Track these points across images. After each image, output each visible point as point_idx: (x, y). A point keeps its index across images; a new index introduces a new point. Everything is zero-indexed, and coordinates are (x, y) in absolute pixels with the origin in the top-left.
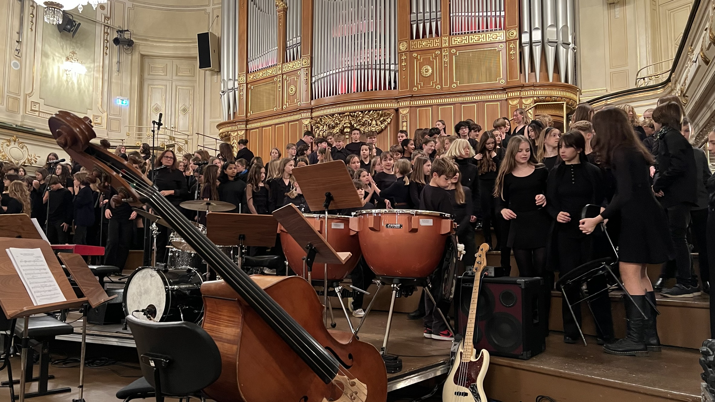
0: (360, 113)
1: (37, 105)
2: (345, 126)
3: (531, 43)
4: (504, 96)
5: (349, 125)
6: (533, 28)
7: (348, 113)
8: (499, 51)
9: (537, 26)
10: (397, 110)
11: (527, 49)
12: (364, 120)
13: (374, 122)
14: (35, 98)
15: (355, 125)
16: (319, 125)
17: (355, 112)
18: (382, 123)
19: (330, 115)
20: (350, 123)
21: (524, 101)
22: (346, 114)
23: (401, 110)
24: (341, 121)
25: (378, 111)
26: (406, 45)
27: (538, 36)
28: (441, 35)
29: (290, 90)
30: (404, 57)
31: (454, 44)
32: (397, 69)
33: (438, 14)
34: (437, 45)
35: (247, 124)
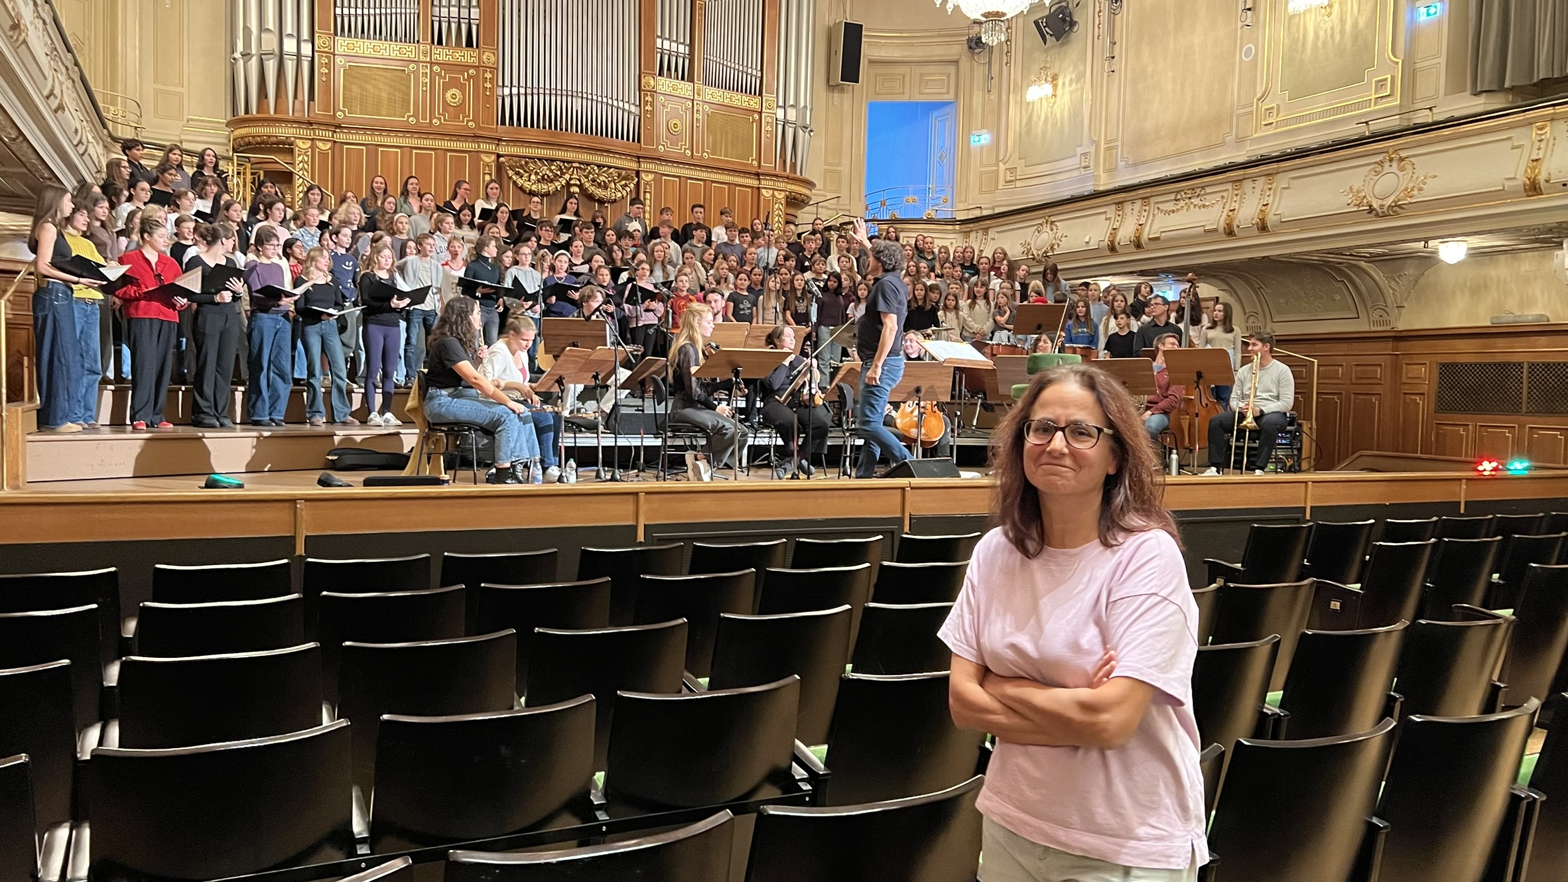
0: (596, 168)
2: (572, 182)
3: (785, 123)
4: (755, 183)
5: (578, 183)
6: (787, 105)
7: (577, 165)
9: (792, 102)
10: (638, 173)
11: (780, 128)
12: (602, 178)
13: (613, 185)
15: (587, 185)
16: (522, 171)
17: (588, 165)
18: (624, 187)
19: (546, 160)
20: (580, 180)
21: (776, 193)
22: (574, 165)
23: (643, 175)
24: (563, 173)
25: (620, 171)
26: (652, 83)
27: (792, 115)
28: (691, 79)
29: (448, 95)
30: (649, 98)
31: (708, 98)
32: (638, 113)
33: (687, 48)
34: (689, 94)
35: (335, 132)
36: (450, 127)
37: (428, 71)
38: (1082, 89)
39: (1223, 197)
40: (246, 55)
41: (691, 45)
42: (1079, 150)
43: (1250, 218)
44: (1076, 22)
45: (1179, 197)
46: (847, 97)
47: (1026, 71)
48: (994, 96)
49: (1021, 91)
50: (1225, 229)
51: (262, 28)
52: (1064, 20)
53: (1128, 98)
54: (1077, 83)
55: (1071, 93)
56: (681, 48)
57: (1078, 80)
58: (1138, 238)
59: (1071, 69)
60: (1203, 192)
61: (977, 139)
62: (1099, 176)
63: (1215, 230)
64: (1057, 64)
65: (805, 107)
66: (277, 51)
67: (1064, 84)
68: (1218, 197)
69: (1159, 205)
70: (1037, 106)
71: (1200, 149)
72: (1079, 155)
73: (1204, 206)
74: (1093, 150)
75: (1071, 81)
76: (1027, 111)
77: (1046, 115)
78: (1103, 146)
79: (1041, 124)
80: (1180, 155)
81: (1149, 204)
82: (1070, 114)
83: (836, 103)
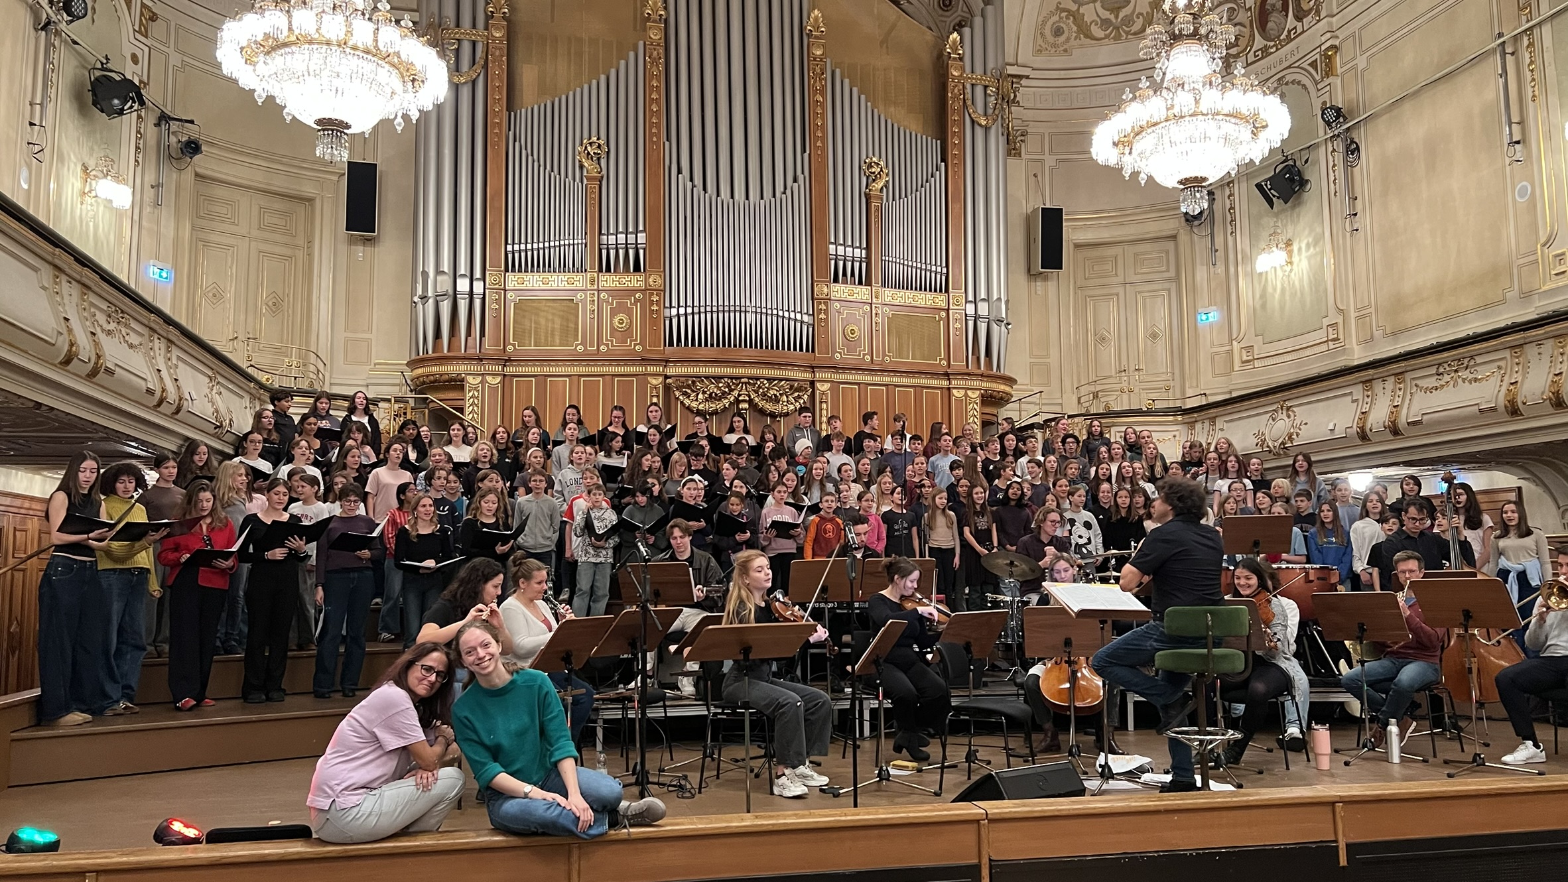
0: (766, 382)
2: (740, 398)
3: (976, 318)
4: (945, 383)
5: (747, 398)
6: (978, 300)
7: (746, 380)
8: (939, 321)
9: (983, 296)
10: (812, 383)
11: (971, 324)
12: (773, 392)
13: (785, 398)
15: (757, 400)
16: (689, 391)
17: (757, 379)
18: (797, 399)
20: (749, 396)
21: (969, 393)
22: (743, 380)
23: (818, 385)
24: (733, 390)
25: (792, 383)
26: (826, 290)
27: (983, 309)
28: (869, 283)
29: (616, 320)
30: (823, 307)
31: (887, 301)
32: (811, 322)
33: (864, 252)
34: (866, 298)
35: (505, 365)
36: (618, 352)
37: (596, 299)
38: (1322, 253)
39: (1499, 368)
40: (424, 298)
41: (868, 248)
42: (1326, 322)
43: (1538, 393)
44: (1307, 181)
45: (1441, 370)
46: (1051, 285)
47: (1253, 238)
48: (1220, 269)
49: (1249, 259)
50: (1506, 407)
51: (439, 272)
52: (1291, 180)
53: (1377, 256)
54: (1315, 246)
55: (1309, 258)
56: (857, 251)
57: (1316, 243)
58: (1394, 423)
59: (1306, 232)
60: (1472, 363)
61: (1204, 317)
62: (1352, 349)
63: (1495, 409)
64: (1290, 229)
65: (999, 299)
66: (451, 292)
67: (1300, 249)
68: (1493, 367)
69: (1417, 382)
70: (1271, 276)
71: (1476, 310)
72: (1325, 327)
73: (1476, 380)
74: (1340, 320)
75: (1308, 245)
76: (1260, 283)
77: (1282, 285)
78: (1353, 315)
79: (1277, 296)
80: (1448, 318)
81: (1404, 381)
82: (1310, 282)
83: (1039, 292)
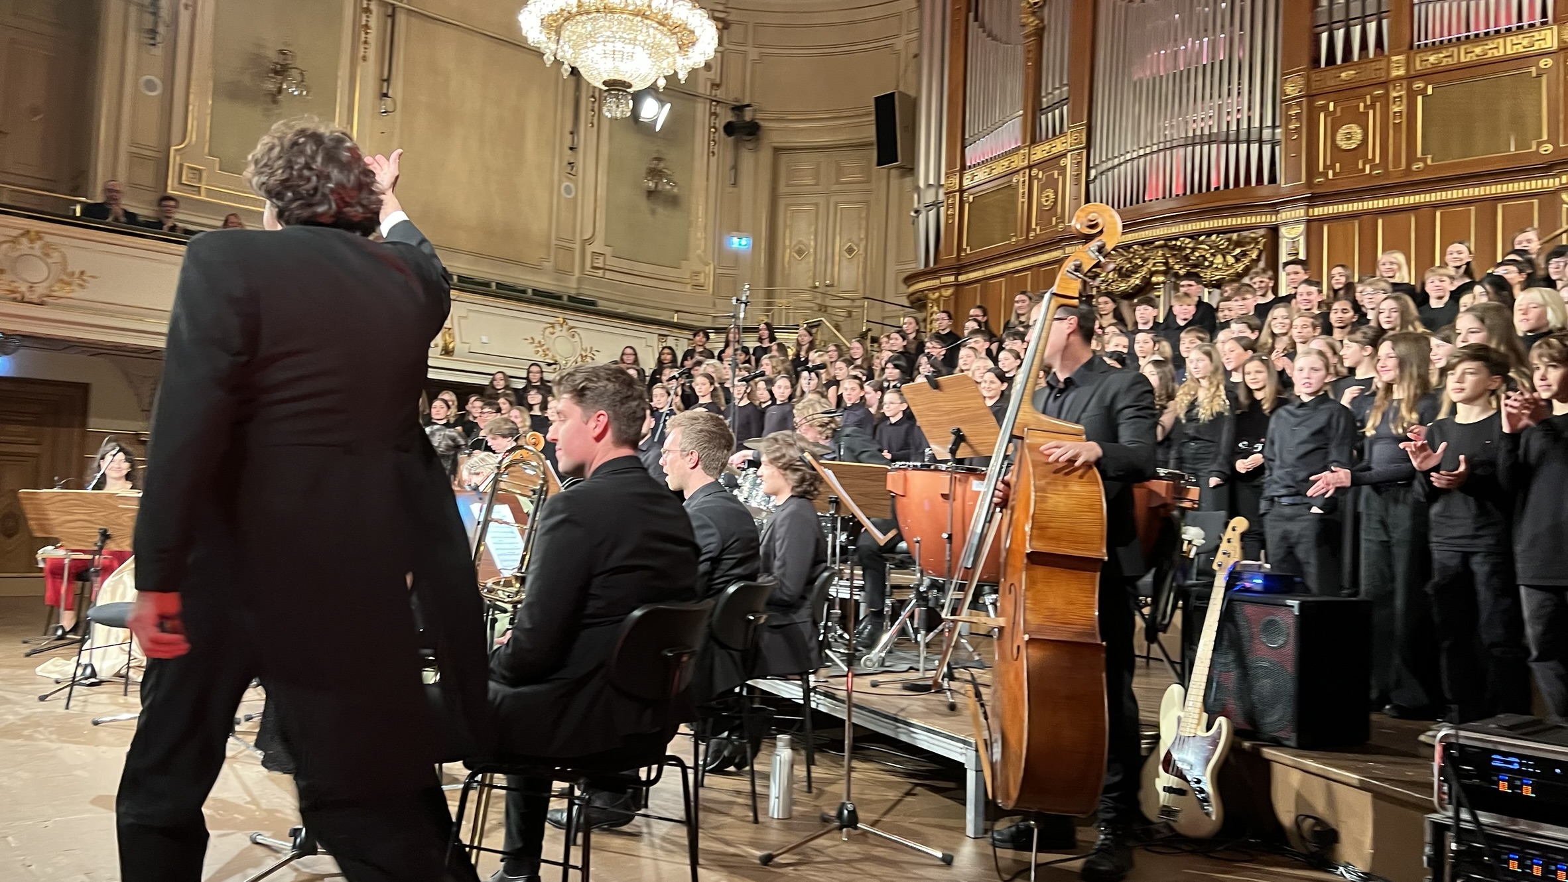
1: (602, 258)
4: (1550, 184)
5: (1163, 268)
7: (1162, 242)
8: (1539, 76)
10: (1274, 230)
13: (1220, 259)
14: (597, 246)
15: (1177, 267)
19: (1122, 248)
26: (1301, 83)
29: (1043, 198)
30: (1294, 110)
31: (1421, 70)
32: (1278, 137)
34: (1377, 75)
35: (957, 275)
36: (1044, 237)
37: (1027, 178)
56: (1370, 6)
